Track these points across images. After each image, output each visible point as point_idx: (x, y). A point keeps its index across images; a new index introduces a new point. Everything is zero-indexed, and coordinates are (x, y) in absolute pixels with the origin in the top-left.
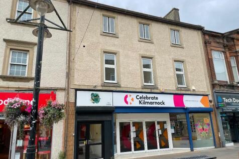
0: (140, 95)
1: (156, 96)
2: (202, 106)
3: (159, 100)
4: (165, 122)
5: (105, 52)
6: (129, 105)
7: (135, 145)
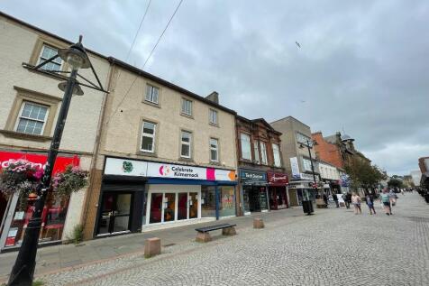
0: (176, 167)
1: (191, 168)
2: (229, 179)
3: (194, 173)
4: (196, 194)
5: (144, 120)
6: (164, 176)
7: (165, 216)
